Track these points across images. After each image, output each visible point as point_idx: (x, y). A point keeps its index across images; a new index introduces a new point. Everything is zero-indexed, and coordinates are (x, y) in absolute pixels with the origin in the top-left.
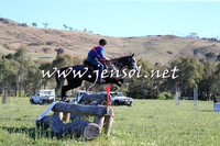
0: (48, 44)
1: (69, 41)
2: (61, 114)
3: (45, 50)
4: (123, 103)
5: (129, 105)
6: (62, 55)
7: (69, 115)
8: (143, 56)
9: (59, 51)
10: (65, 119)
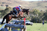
0: (3, 3)
1: (10, 2)
2: (8, 28)
3: (2, 5)
4: (29, 24)
5: (32, 25)
6: (8, 7)
7: (11, 28)
8: (36, 8)
9: (7, 6)
10: (9, 29)
